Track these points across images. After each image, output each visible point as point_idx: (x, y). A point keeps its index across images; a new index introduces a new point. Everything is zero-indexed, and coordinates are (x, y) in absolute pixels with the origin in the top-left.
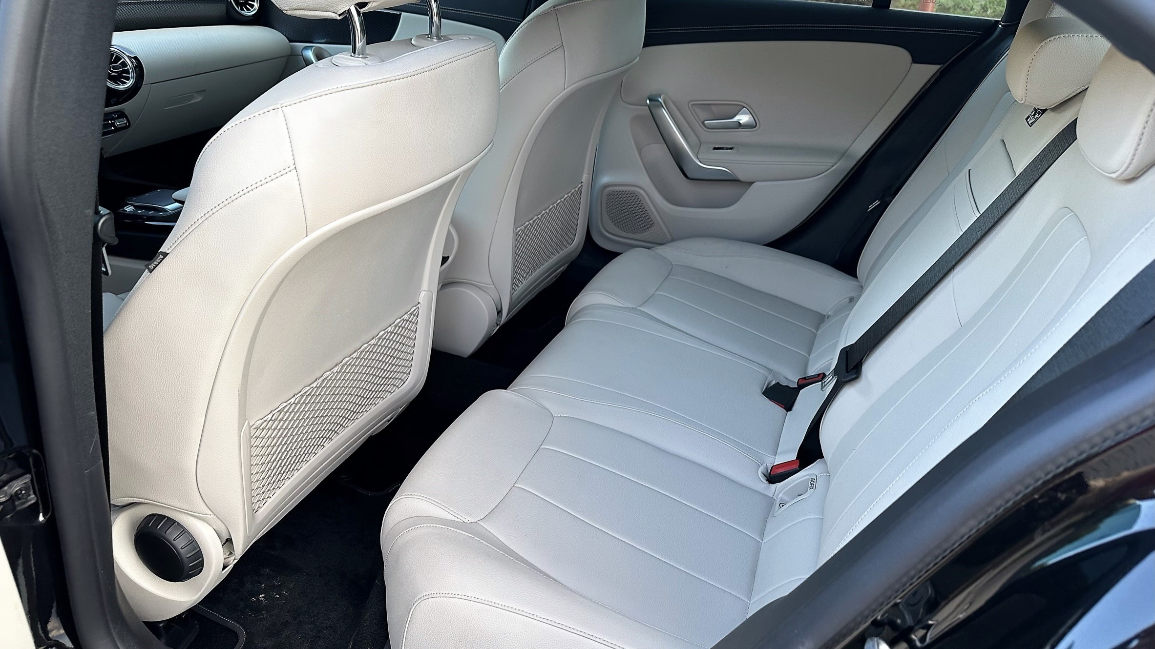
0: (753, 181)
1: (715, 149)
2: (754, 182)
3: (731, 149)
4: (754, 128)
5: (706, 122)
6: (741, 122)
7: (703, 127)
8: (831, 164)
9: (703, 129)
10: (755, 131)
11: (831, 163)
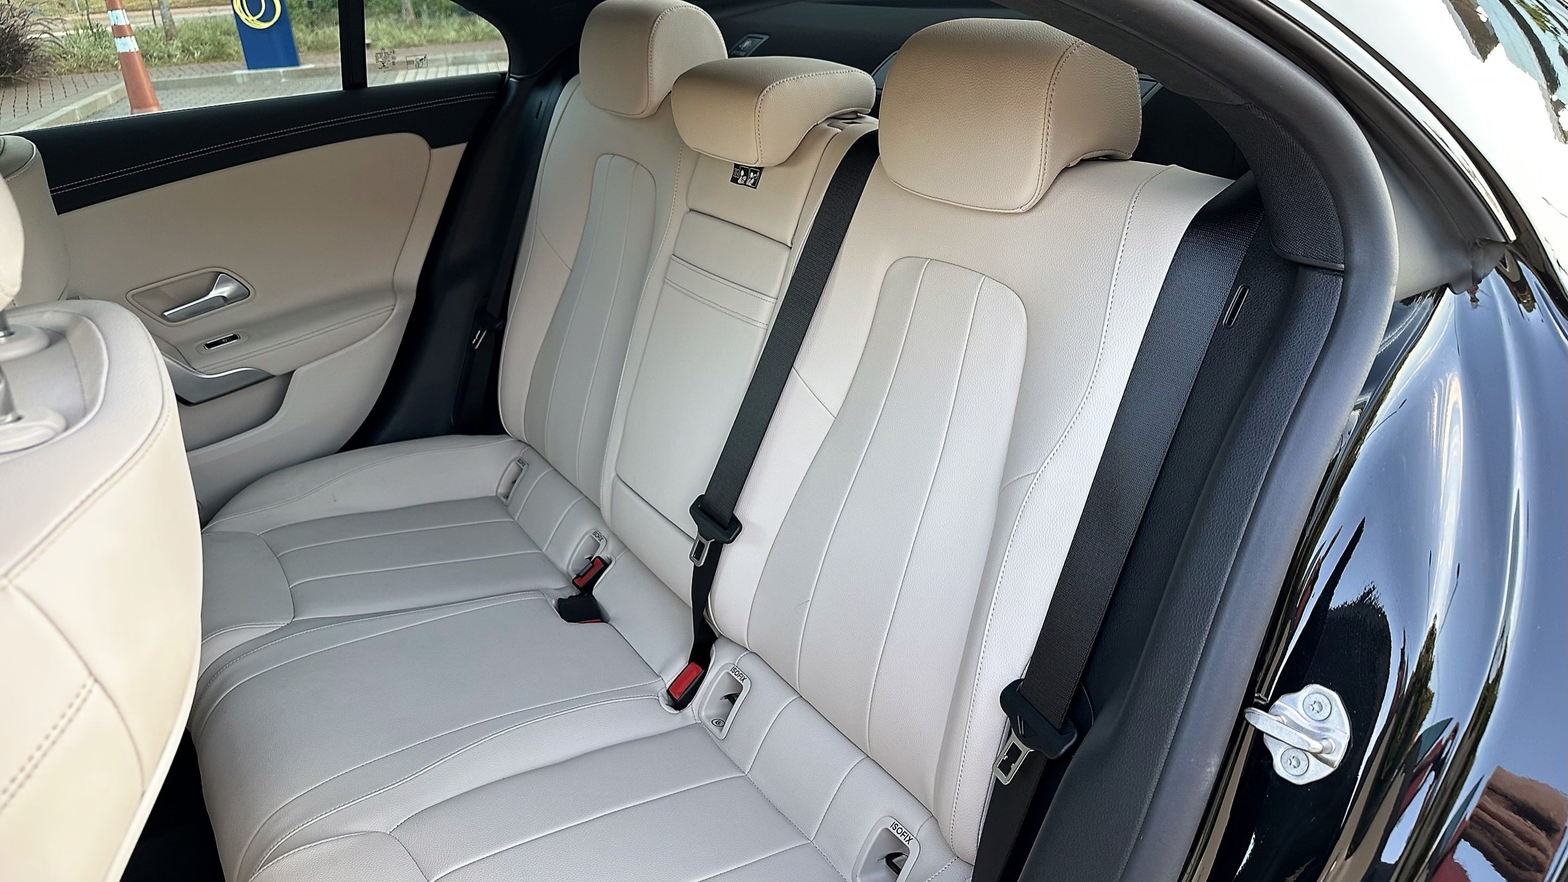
0: (292, 370)
1: (209, 346)
2: (293, 372)
3: (234, 337)
4: (248, 296)
5: (166, 314)
6: (225, 295)
7: (165, 322)
8: (391, 308)
9: (167, 325)
10: (250, 301)
11: (390, 306)
